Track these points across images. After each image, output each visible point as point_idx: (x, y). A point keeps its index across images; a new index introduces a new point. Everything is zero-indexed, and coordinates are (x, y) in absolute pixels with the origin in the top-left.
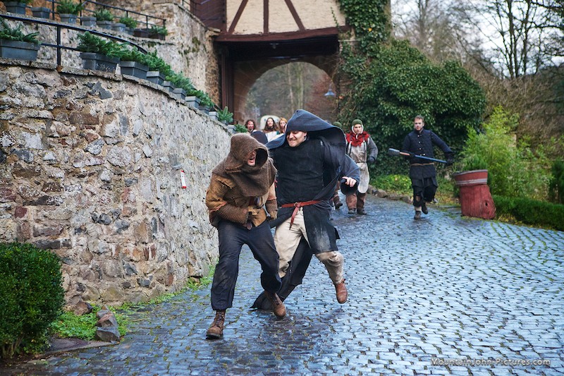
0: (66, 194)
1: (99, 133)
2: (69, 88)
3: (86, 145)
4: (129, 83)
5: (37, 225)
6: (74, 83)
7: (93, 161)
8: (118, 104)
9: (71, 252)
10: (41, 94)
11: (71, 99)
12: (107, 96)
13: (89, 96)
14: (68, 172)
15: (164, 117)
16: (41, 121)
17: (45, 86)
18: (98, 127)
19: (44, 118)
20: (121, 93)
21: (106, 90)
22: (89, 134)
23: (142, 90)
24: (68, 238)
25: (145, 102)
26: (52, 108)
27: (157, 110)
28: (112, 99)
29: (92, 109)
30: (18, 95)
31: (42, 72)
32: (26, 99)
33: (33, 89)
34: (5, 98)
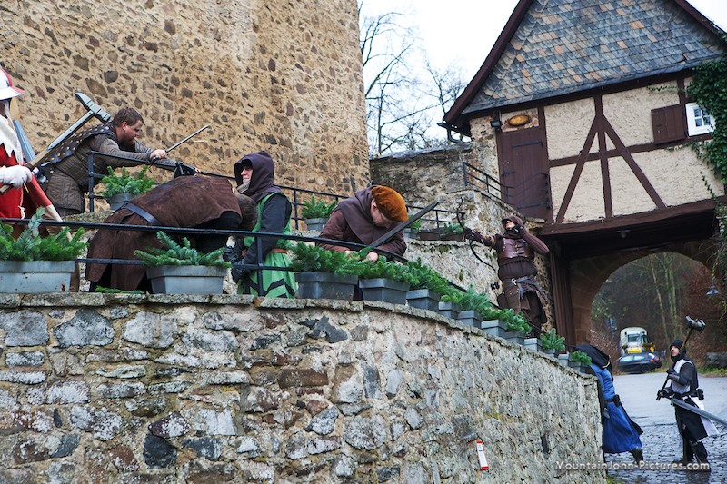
1: (329, 399)
2: (275, 331)
3: (307, 419)
4: (376, 313)
6: (282, 322)
7: (322, 445)
8: (360, 347)
10: (229, 346)
11: (279, 348)
12: (340, 337)
13: (309, 340)
14: (279, 469)
15: (442, 359)
16: (232, 388)
17: (236, 331)
18: (326, 389)
19: (236, 384)
20: (364, 330)
21: (338, 328)
22: (312, 402)
23: (399, 322)
25: (406, 341)
26: (249, 365)
27: (427, 349)
28: (348, 340)
29: (316, 361)
30: (193, 351)
31: (231, 310)
32: (206, 356)
33: (217, 338)
34: (171, 358)
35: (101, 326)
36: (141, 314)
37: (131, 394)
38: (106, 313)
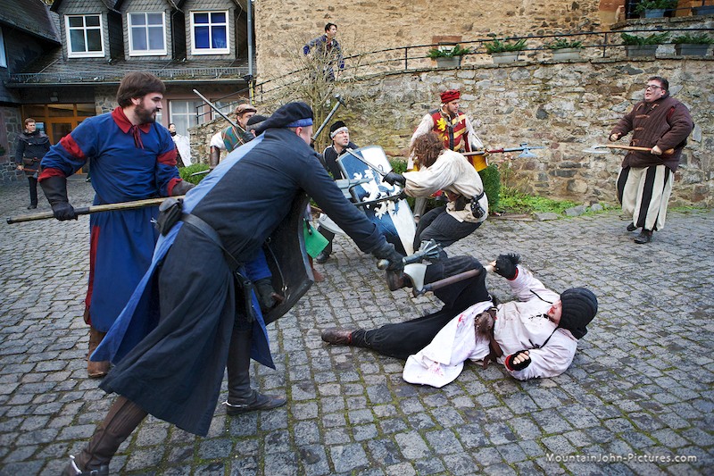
0: (590, 136)
1: (625, 98)
2: (599, 71)
3: (611, 106)
5: (565, 154)
6: (603, 67)
7: (616, 116)
9: (589, 171)
10: (577, 78)
11: (600, 79)
12: (638, 72)
13: (618, 74)
14: (593, 124)
16: (576, 93)
17: (581, 72)
18: (624, 94)
19: (578, 92)
20: (656, 69)
21: (636, 68)
22: (614, 99)
23: (691, 63)
24: (587, 162)
25: (695, 72)
26: (584, 85)
28: (643, 74)
29: (620, 83)
30: (561, 80)
31: (579, 64)
32: (566, 82)
33: (571, 75)
34: (551, 83)
35: (526, 72)
36: (541, 68)
37: (534, 95)
38: (528, 68)
